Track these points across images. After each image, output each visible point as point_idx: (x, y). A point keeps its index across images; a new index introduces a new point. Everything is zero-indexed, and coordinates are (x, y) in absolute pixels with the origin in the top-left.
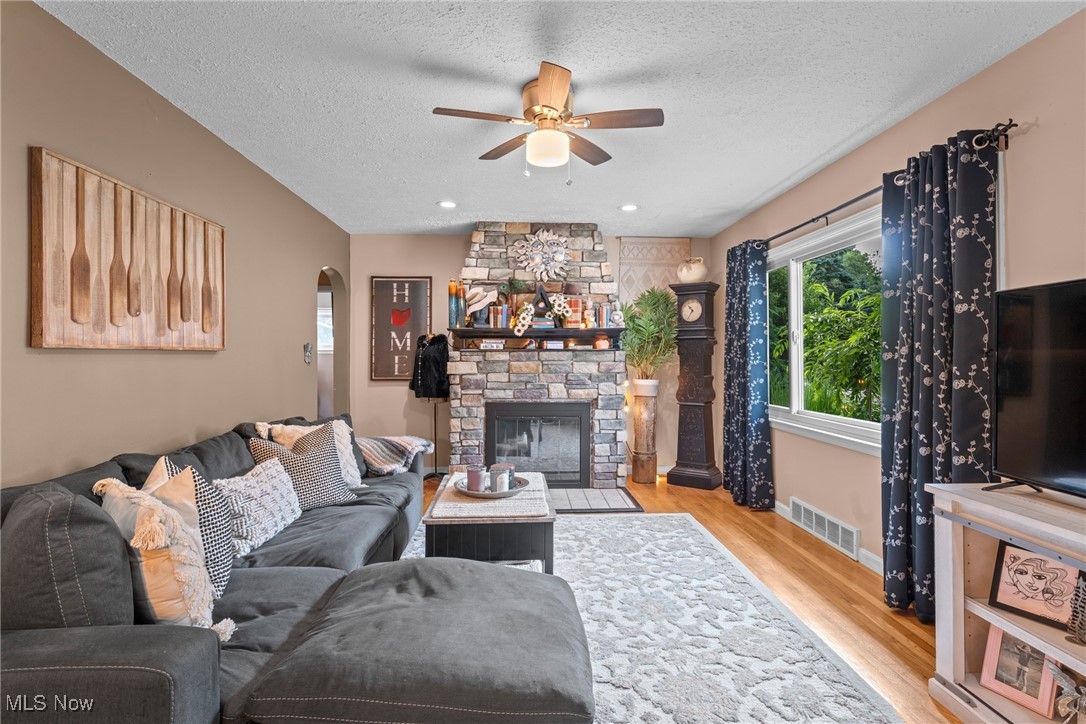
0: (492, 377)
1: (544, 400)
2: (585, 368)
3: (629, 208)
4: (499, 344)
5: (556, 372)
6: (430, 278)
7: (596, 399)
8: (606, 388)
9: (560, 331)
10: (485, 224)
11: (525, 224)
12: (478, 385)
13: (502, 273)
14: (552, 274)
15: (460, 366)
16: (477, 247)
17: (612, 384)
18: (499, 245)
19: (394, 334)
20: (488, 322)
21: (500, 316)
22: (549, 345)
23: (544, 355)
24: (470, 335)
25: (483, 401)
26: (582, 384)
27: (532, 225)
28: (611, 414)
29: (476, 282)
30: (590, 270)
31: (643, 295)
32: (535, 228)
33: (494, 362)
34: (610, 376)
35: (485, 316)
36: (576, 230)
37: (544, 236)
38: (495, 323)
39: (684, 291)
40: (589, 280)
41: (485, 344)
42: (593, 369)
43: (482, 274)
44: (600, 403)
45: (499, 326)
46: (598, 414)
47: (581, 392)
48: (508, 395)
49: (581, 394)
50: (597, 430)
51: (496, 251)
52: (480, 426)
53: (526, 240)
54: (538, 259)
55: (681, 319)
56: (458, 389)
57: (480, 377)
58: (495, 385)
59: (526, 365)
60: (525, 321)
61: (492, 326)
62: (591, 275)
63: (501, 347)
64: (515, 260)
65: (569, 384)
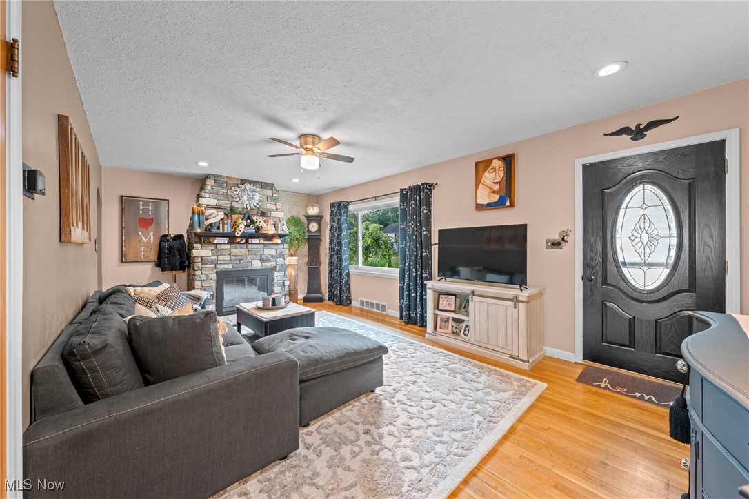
0: (220, 257)
1: (249, 268)
2: (270, 252)
3: (296, 180)
4: (225, 240)
5: (256, 254)
6: (168, 200)
7: (275, 267)
8: (280, 261)
9: (259, 234)
10: (215, 176)
11: (237, 179)
12: (212, 262)
13: (225, 203)
14: (252, 206)
15: (199, 252)
16: (209, 188)
17: (282, 259)
18: (223, 188)
19: (140, 233)
20: (218, 228)
21: (226, 226)
22: (250, 241)
23: (249, 246)
24: (207, 236)
25: (215, 271)
26: (268, 260)
27: (241, 180)
28: (282, 273)
29: (209, 207)
30: (270, 206)
31: (289, 218)
32: (243, 182)
33: (221, 250)
34: (282, 256)
35: (217, 225)
36: (264, 185)
37: (248, 186)
38: (223, 229)
39: (310, 218)
40: (271, 210)
41: (217, 240)
42: (273, 252)
43: (213, 202)
44: (277, 268)
45: (226, 231)
46: (276, 273)
47: (268, 263)
48: (230, 267)
49: (268, 264)
50: (275, 281)
51: (221, 191)
52: (213, 284)
53: (238, 187)
54: (245, 198)
55: (309, 231)
56: (200, 265)
57: (213, 258)
58: (222, 262)
59: (240, 251)
60: (241, 229)
61: (221, 230)
62: (272, 208)
63: (226, 242)
64: (232, 197)
65: (262, 260)
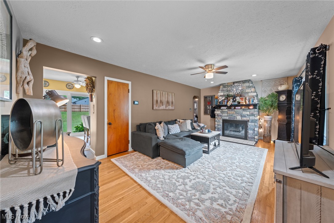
0: (224, 114)
1: (236, 119)
2: (245, 113)
3: (254, 75)
4: (225, 108)
5: (238, 114)
6: (215, 95)
7: (249, 120)
8: (252, 118)
9: (239, 105)
10: (222, 84)
11: (232, 83)
12: (221, 116)
13: (226, 93)
14: (238, 92)
15: (217, 112)
16: (221, 89)
17: (254, 117)
18: (226, 88)
19: (208, 106)
20: (222, 103)
21: (225, 102)
22: (236, 108)
23: (235, 110)
24: (219, 107)
25: (222, 119)
26: (245, 116)
27: (233, 82)
28: (253, 124)
29: (221, 96)
30: (247, 91)
32: (234, 83)
33: (224, 111)
34: (253, 115)
35: (222, 102)
36: (244, 82)
37: (236, 84)
38: (224, 104)
40: (248, 93)
41: (222, 108)
42: (248, 113)
43: (222, 94)
44: (250, 121)
45: (225, 104)
46: (249, 124)
47: (245, 118)
48: (227, 118)
49: (245, 119)
50: (249, 127)
51: (225, 89)
52: (221, 124)
53: (232, 86)
54: (235, 89)
55: (279, 100)
56: (217, 116)
57: (221, 114)
58: (224, 116)
59: (231, 112)
60: (229, 104)
62: (248, 91)
63: (226, 108)
64: (229, 90)
65: (242, 116)
